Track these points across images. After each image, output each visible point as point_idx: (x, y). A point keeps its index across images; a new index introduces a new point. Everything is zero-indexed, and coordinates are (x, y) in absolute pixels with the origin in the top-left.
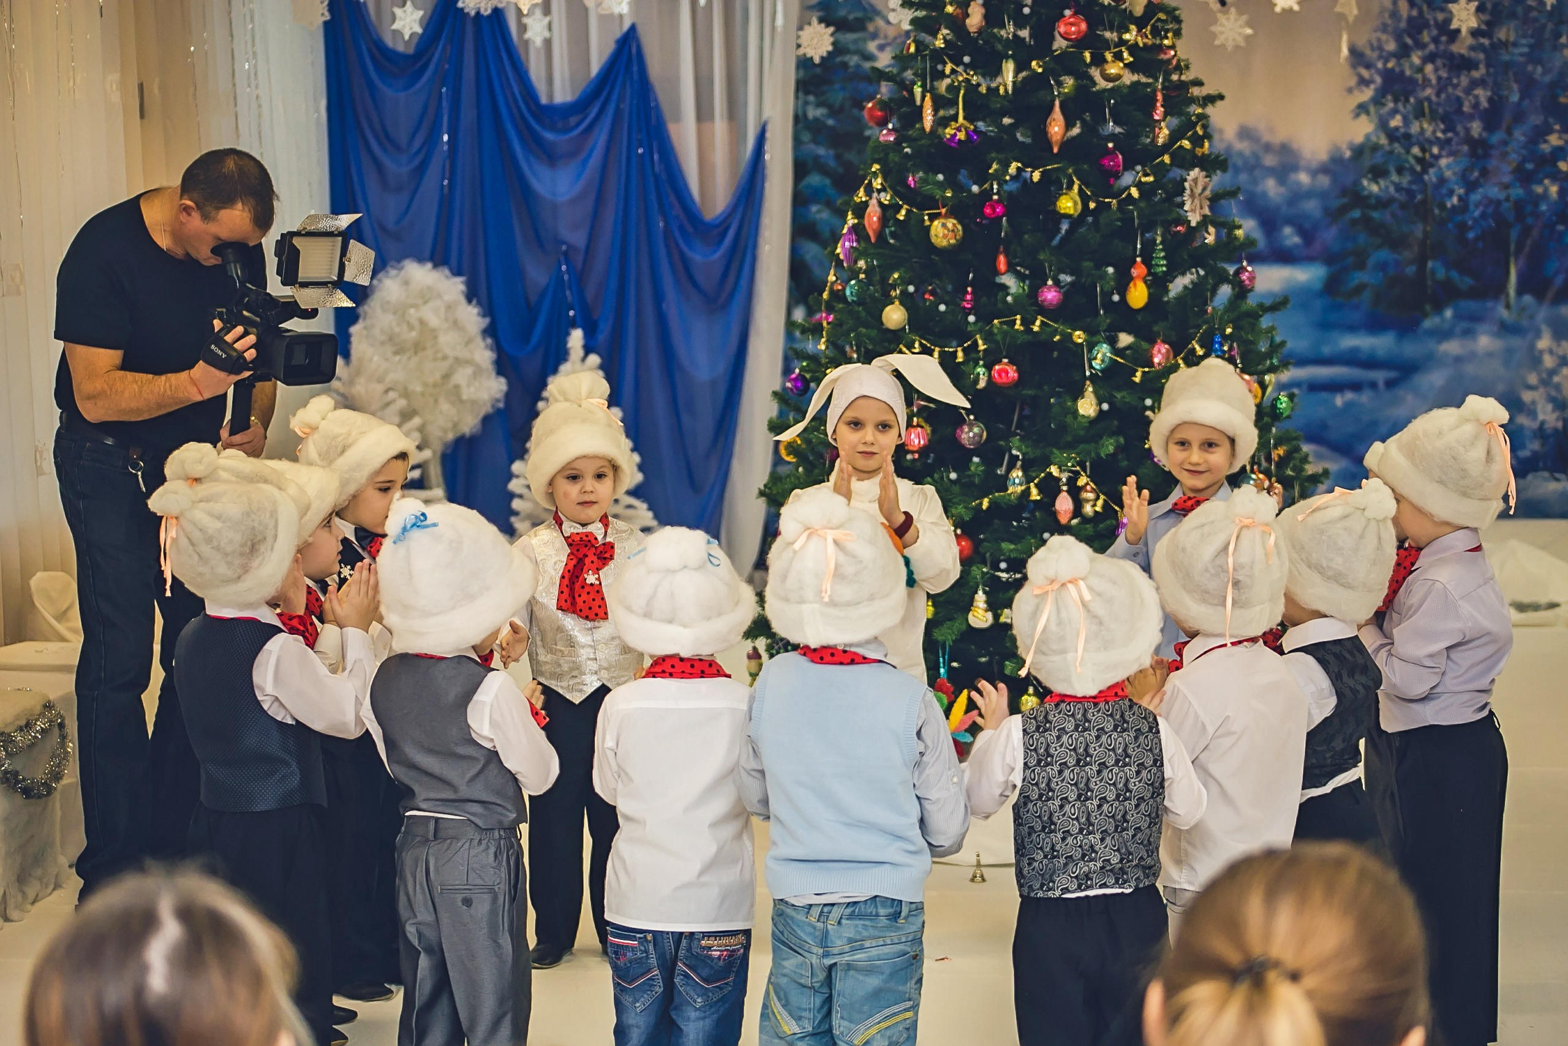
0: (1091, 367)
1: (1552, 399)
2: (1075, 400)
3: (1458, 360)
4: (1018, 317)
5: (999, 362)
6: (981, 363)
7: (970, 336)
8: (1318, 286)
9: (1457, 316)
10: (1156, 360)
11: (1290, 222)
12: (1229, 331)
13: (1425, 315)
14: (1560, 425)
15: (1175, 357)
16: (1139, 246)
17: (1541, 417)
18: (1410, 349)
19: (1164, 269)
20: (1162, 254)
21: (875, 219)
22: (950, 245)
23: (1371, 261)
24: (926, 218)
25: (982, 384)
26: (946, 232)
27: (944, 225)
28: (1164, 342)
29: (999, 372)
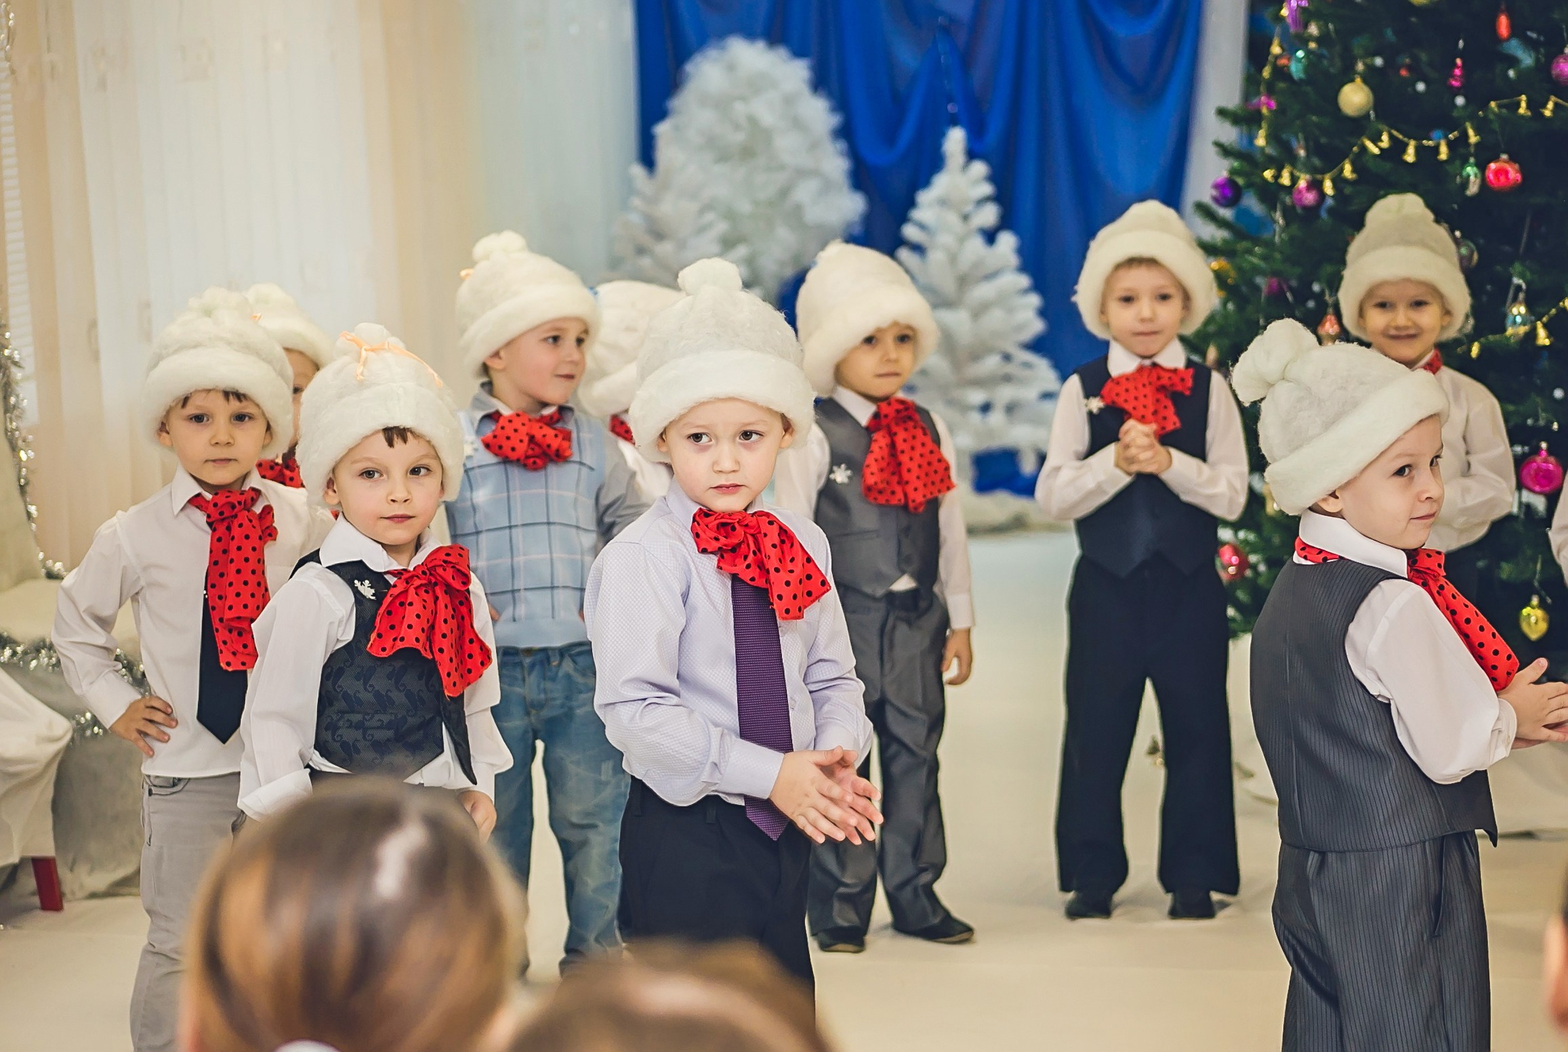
4: (1525, 97)
5: (1496, 158)
7: (1457, 125)
25: (1473, 189)
29: (1498, 173)
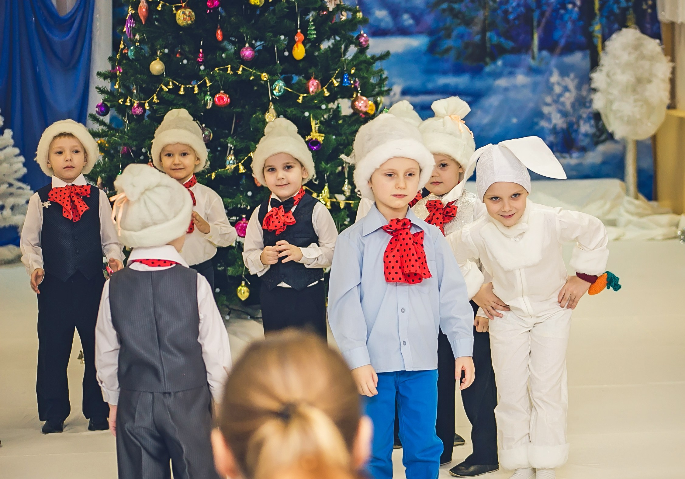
0: (273, 94)
1: (560, 111)
2: (264, 114)
3: (506, 89)
4: (229, 66)
5: (219, 92)
6: (209, 93)
7: (201, 78)
8: (424, 48)
9: (505, 64)
10: (311, 90)
11: (406, 11)
12: (353, 71)
13: (486, 64)
14: (565, 126)
15: (322, 88)
16: (299, 23)
17: (554, 121)
18: (479, 84)
19: (315, 36)
20: (313, 28)
21: (144, 10)
22: (188, 24)
23: (455, 33)
24: (174, 9)
25: (209, 106)
26: (185, 17)
27: (184, 13)
28: (315, 79)
29: (220, 99)
